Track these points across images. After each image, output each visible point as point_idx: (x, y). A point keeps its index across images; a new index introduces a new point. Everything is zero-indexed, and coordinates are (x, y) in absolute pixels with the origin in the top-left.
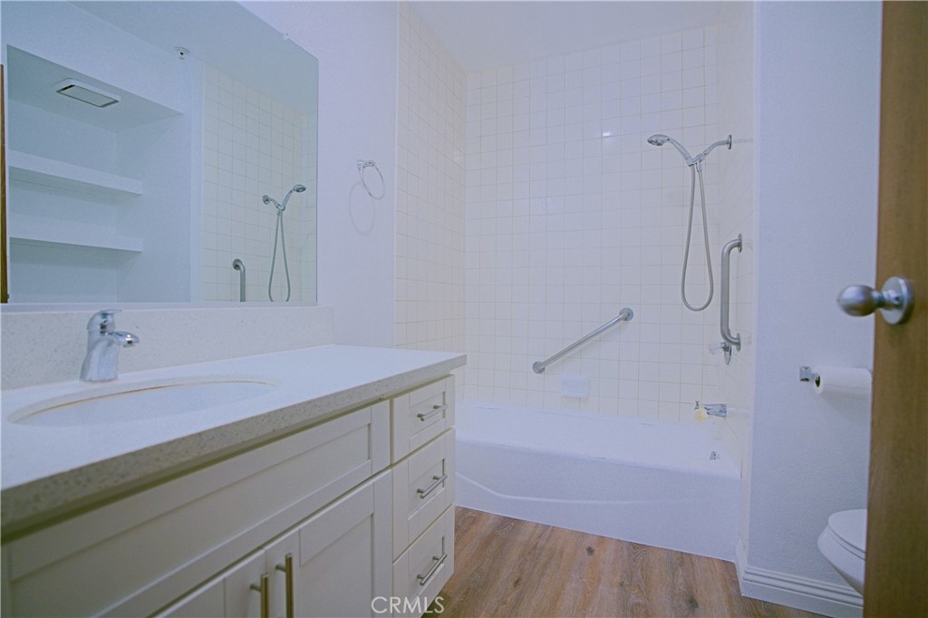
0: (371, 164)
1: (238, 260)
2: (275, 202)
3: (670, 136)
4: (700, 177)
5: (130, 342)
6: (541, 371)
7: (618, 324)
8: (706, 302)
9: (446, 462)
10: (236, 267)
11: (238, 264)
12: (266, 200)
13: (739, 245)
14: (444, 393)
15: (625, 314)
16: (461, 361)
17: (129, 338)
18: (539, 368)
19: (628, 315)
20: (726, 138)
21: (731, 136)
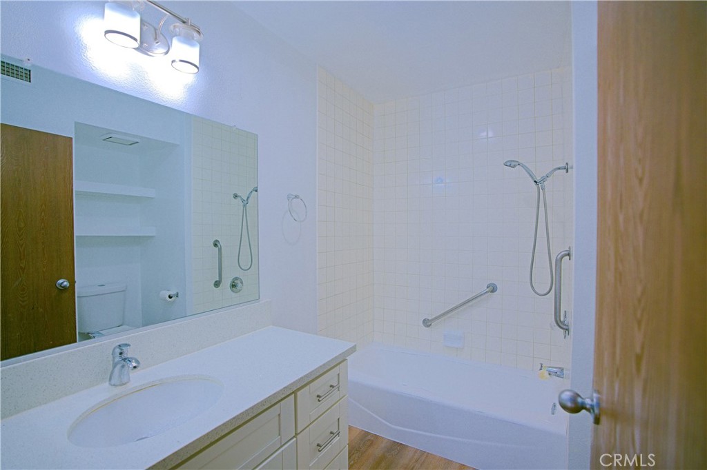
0: (296, 197)
1: (217, 241)
2: (242, 199)
3: (521, 161)
4: (544, 194)
5: (135, 367)
6: (428, 326)
7: (486, 295)
8: (548, 289)
9: (340, 420)
10: (215, 245)
11: (217, 243)
12: (236, 196)
13: (569, 255)
14: (339, 375)
15: (491, 288)
16: (352, 350)
17: (134, 364)
18: (427, 323)
19: (493, 289)
20: (564, 165)
21: (567, 164)
